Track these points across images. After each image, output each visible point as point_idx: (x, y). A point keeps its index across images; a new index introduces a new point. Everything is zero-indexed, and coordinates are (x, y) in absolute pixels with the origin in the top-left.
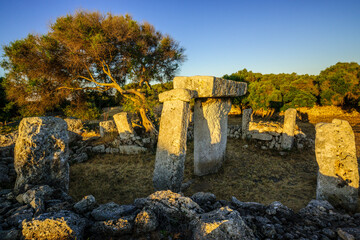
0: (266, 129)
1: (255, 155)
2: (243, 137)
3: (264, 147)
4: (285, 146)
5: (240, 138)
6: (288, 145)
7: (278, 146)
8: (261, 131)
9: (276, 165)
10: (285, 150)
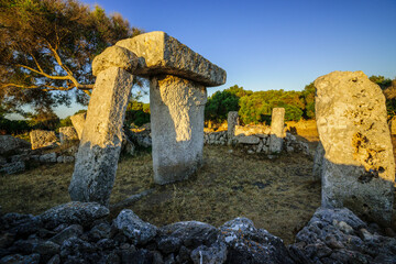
0: (252, 131)
1: (240, 160)
2: (229, 143)
3: (250, 152)
4: (273, 149)
5: (226, 145)
6: (276, 147)
7: (265, 149)
8: (247, 133)
9: (263, 169)
10: (274, 154)
